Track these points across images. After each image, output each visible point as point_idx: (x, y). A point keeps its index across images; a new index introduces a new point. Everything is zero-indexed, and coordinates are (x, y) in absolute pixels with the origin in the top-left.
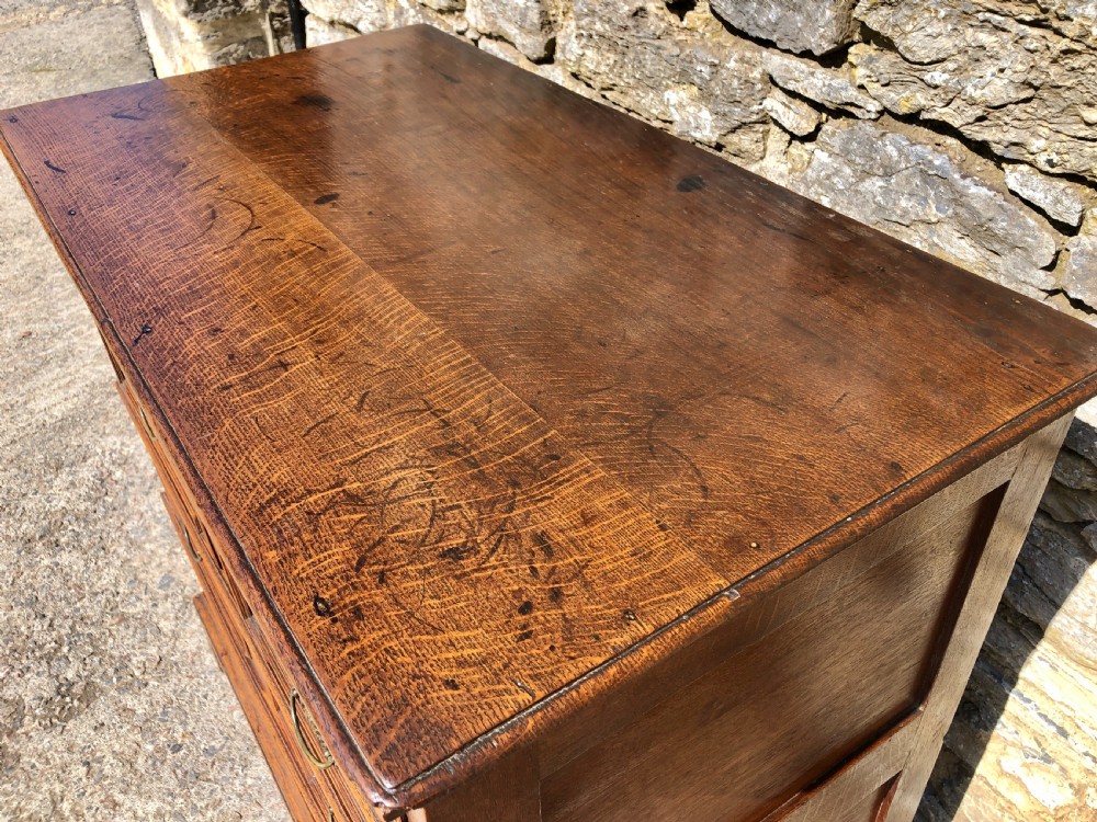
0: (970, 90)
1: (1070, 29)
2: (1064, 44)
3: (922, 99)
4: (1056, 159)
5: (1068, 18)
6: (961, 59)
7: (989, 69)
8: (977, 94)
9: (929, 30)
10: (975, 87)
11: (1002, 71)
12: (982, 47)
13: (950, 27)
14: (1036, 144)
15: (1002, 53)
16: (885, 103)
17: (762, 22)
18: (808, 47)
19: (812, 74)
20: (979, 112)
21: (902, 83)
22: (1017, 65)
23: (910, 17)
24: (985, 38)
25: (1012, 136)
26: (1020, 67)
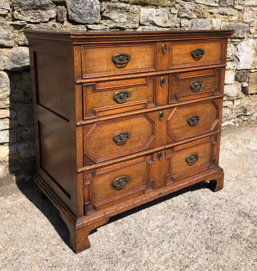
0: (121, 21)
1: (130, 11)
2: (130, 13)
3: (115, 24)
4: (131, 27)
5: (130, 10)
6: (119, 17)
7: (123, 18)
8: (122, 21)
9: (115, 15)
10: (122, 20)
11: (124, 18)
12: (121, 16)
13: (117, 14)
14: (129, 26)
15: (124, 16)
16: (110, 27)
17: (86, 20)
18: (96, 22)
19: (98, 26)
20: (123, 24)
21: (112, 23)
22: (126, 16)
23: (111, 14)
24: (121, 14)
25: (127, 25)
26: (126, 17)
